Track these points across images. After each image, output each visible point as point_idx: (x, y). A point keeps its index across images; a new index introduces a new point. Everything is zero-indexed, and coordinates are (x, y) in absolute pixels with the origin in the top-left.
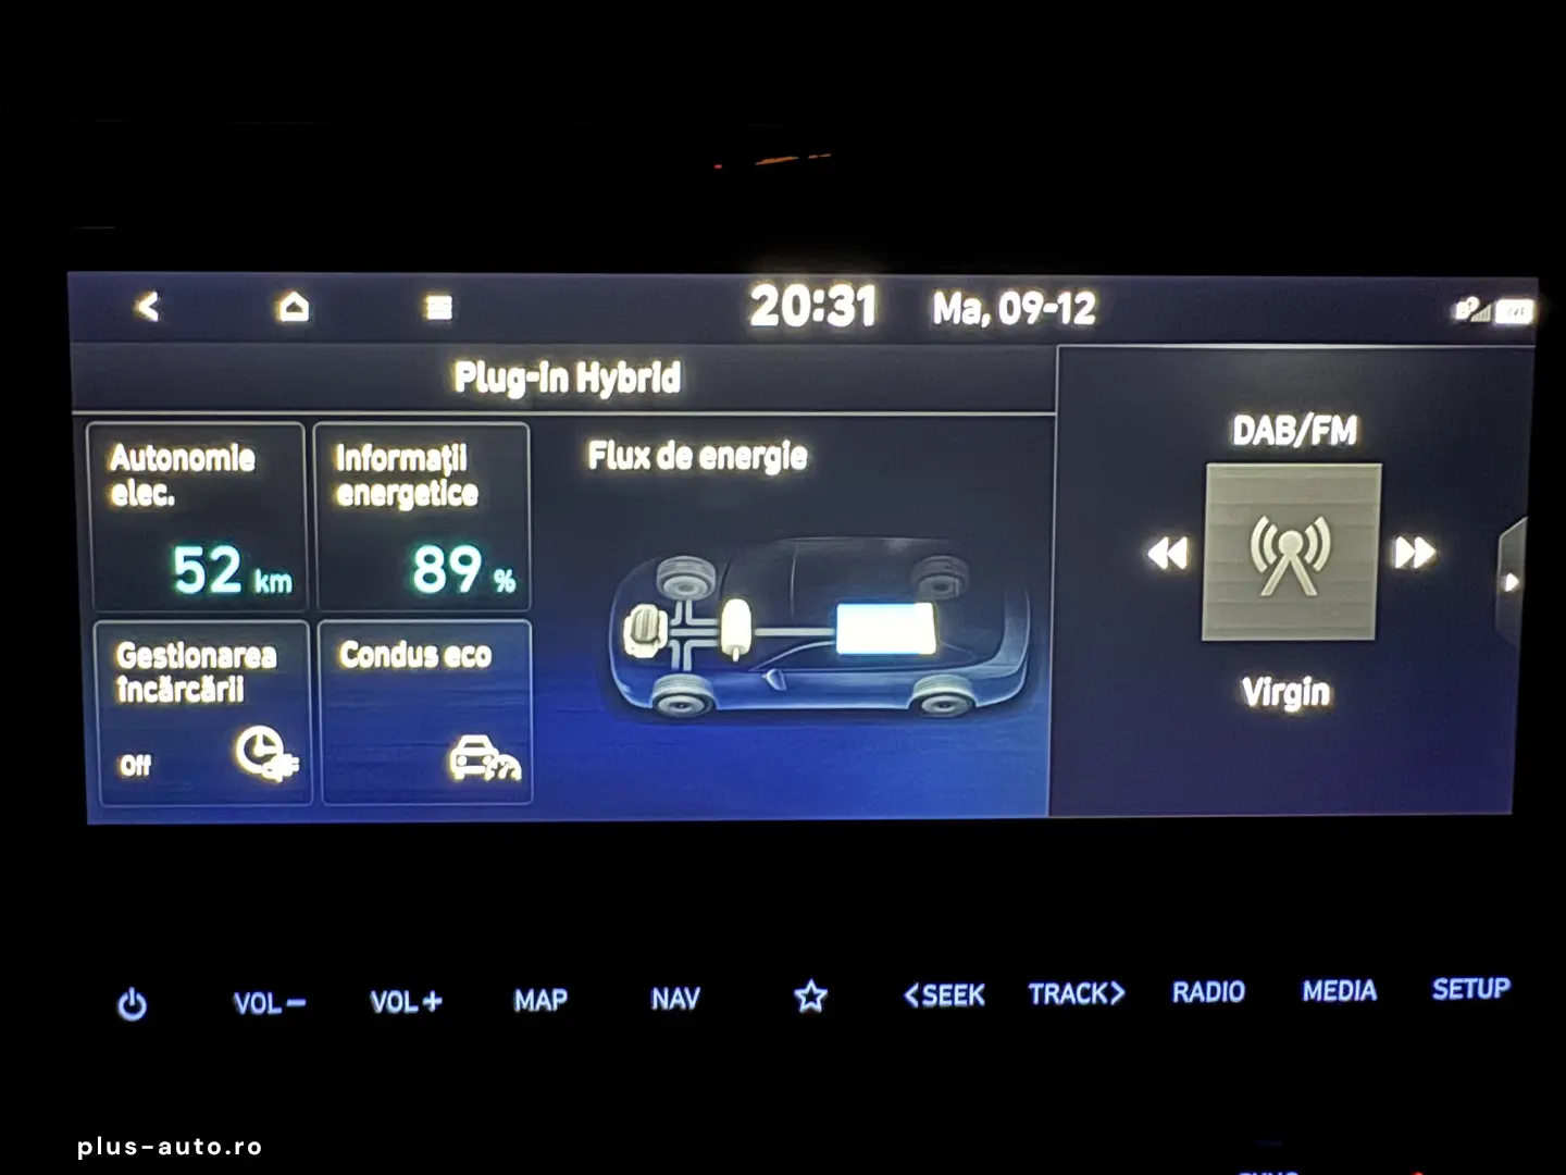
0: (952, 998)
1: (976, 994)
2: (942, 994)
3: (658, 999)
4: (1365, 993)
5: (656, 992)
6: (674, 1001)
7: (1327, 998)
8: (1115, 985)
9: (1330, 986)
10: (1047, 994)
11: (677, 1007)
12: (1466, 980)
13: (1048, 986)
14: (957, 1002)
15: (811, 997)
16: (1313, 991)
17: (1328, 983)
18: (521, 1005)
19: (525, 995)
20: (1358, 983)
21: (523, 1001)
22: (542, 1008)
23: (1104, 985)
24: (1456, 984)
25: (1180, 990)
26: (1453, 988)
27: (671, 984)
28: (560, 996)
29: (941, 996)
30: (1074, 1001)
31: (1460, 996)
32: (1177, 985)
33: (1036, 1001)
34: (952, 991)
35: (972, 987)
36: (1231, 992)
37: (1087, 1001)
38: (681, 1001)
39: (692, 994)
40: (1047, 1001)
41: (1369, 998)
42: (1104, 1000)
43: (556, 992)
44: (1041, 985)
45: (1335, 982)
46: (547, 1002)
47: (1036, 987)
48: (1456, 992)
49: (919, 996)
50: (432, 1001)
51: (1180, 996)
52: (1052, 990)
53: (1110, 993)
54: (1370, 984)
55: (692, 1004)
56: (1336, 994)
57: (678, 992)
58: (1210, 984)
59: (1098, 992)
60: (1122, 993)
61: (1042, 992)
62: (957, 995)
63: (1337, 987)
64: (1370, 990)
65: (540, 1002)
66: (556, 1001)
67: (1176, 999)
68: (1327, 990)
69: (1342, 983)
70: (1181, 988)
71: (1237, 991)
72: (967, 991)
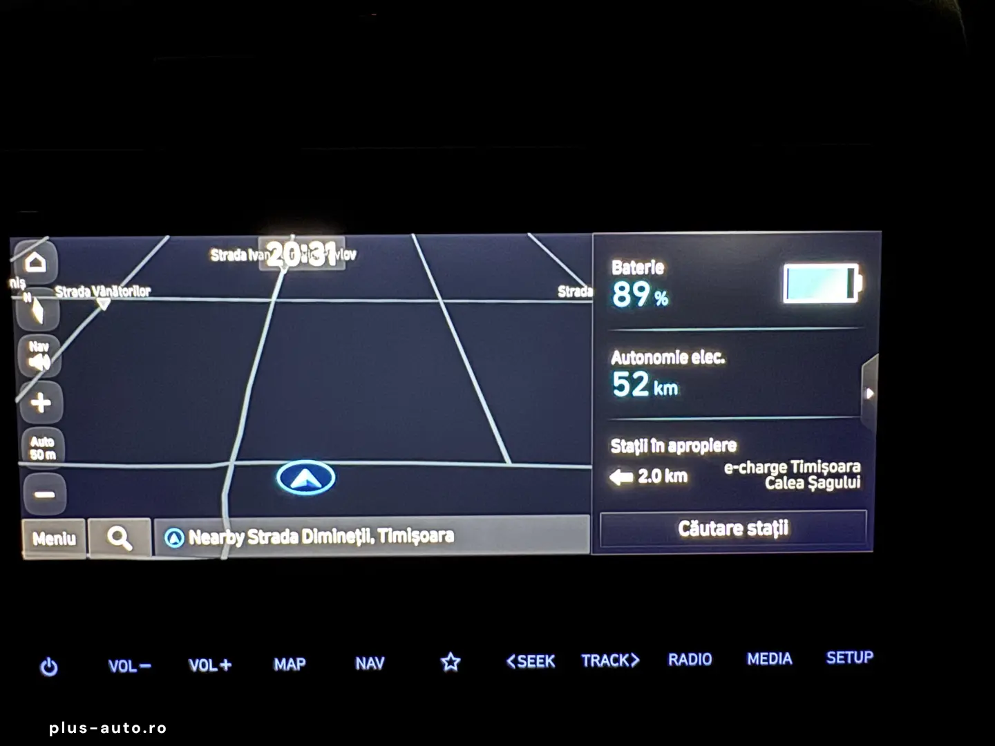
0: (535, 663)
1: (549, 660)
2: (529, 661)
3: (360, 664)
4: (785, 660)
5: (358, 660)
6: (369, 664)
7: (762, 663)
8: (633, 655)
9: (764, 656)
10: (593, 660)
11: (371, 668)
12: (847, 652)
13: (593, 656)
14: (538, 665)
15: (451, 663)
16: (753, 659)
17: (762, 654)
18: (278, 667)
19: (280, 661)
20: (781, 654)
21: (280, 665)
22: (291, 668)
23: (627, 656)
24: (841, 655)
25: (672, 658)
26: (838, 657)
27: (367, 654)
28: (301, 662)
29: (529, 662)
30: (609, 664)
31: (843, 662)
32: (671, 655)
33: (586, 664)
34: (535, 659)
35: (547, 656)
36: (704, 659)
37: (617, 665)
38: (373, 664)
39: (380, 661)
40: (592, 665)
41: (787, 663)
42: (627, 664)
43: (298, 659)
44: (589, 655)
45: (766, 654)
46: (294, 665)
47: (586, 656)
48: (840, 660)
49: (515, 661)
50: (226, 665)
51: (673, 662)
52: (595, 658)
53: (630, 660)
54: (787, 654)
55: (380, 666)
56: (768, 661)
57: (371, 659)
58: (690, 655)
59: (623, 659)
60: (638, 660)
61: (589, 660)
62: (538, 661)
63: (768, 656)
64: (788, 658)
65: (289, 665)
66: (299, 664)
67: (670, 663)
68: (762, 658)
69: (771, 654)
70: (673, 657)
71: (707, 659)
72: (544, 659)
